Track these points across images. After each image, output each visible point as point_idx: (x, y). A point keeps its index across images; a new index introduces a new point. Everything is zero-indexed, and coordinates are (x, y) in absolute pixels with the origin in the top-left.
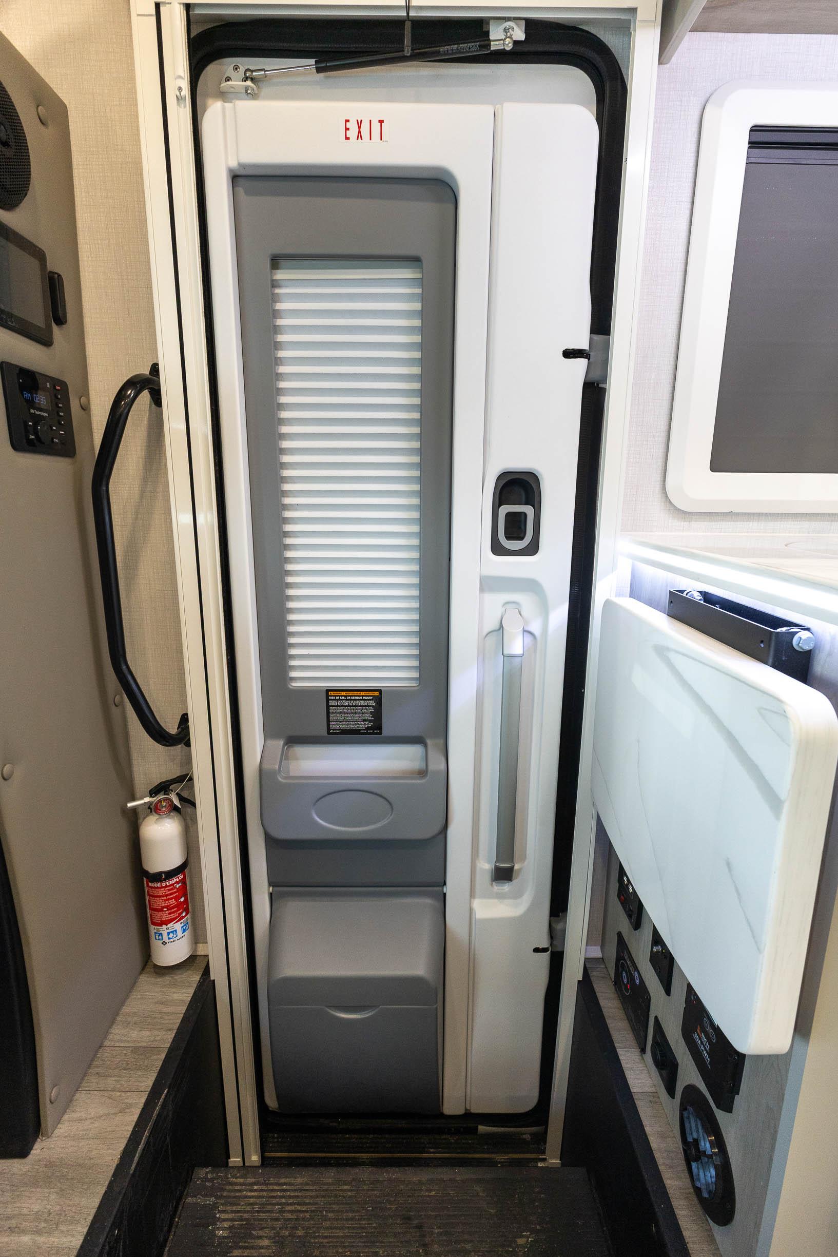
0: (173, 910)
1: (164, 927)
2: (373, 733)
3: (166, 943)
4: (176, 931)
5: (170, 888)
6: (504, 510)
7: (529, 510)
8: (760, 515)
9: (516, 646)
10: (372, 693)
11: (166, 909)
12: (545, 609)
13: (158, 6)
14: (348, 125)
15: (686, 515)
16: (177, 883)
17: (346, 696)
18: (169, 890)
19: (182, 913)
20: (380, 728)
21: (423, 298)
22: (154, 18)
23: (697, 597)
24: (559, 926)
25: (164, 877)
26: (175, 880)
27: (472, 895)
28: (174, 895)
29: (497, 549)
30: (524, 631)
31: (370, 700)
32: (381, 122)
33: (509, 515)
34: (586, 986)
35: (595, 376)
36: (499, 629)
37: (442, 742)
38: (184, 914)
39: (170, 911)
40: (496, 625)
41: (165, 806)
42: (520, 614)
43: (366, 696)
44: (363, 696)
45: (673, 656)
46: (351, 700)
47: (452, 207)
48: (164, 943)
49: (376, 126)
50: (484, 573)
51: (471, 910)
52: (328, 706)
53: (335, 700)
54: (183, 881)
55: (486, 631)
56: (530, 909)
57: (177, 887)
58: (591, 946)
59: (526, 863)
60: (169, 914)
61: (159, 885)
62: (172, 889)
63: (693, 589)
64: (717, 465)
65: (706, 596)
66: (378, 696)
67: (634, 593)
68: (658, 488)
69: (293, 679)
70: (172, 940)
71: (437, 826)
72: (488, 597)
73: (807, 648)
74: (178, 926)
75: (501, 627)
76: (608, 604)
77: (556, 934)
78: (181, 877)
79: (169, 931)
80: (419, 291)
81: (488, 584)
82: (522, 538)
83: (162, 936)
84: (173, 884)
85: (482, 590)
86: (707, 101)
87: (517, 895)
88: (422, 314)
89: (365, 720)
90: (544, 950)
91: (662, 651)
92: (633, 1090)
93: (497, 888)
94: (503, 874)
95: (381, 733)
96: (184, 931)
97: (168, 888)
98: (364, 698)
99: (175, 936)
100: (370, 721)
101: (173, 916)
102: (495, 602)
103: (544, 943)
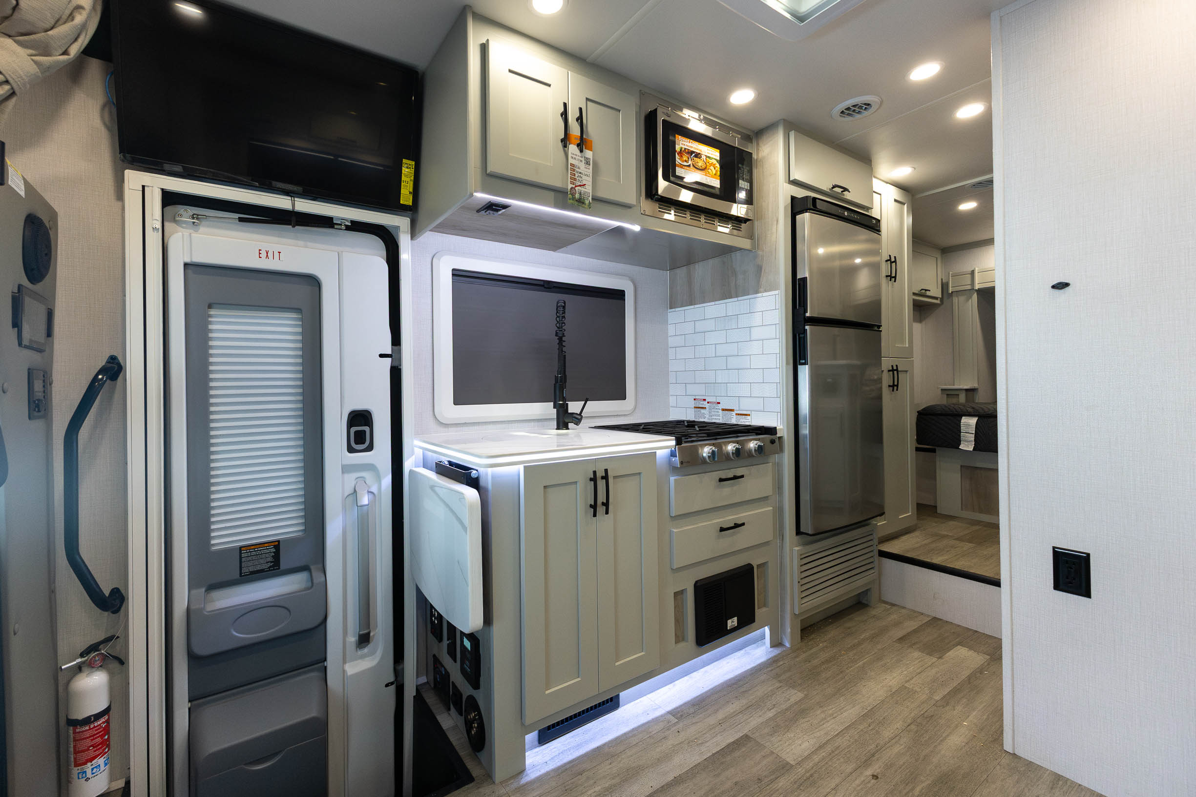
0: (98, 747)
1: (89, 764)
2: (274, 570)
3: (89, 779)
4: (99, 765)
5: (98, 728)
6: (353, 429)
7: (367, 429)
8: (479, 423)
9: (365, 500)
10: (273, 544)
11: (92, 748)
12: (379, 478)
13: (143, 187)
14: (260, 252)
15: (446, 425)
16: (103, 723)
17: (254, 549)
18: (96, 730)
19: (105, 749)
20: (279, 566)
21: (303, 326)
22: (141, 192)
23: (446, 463)
24: (400, 667)
25: (92, 720)
26: (103, 720)
27: (344, 662)
28: (100, 734)
29: (351, 450)
30: (369, 492)
31: (272, 548)
32: (279, 252)
33: (356, 433)
34: (419, 699)
35: (396, 364)
36: (354, 493)
37: (321, 565)
38: (107, 750)
39: (95, 749)
40: (352, 491)
41: (99, 660)
42: (365, 483)
43: (269, 546)
44: (266, 547)
45: (436, 489)
46: (258, 550)
47: (318, 289)
48: (87, 779)
49: (276, 255)
50: (344, 463)
51: (344, 671)
52: (241, 558)
53: (247, 552)
54: (108, 721)
55: (346, 494)
56: (382, 658)
57: (103, 726)
58: (421, 677)
59: (377, 631)
60: (95, 751)
61: (87, 728)
62: (98, 729)
63: (445, 461)
64: (457, 402)
65: (450, 463)
66: (277, 545)
67: (425, 466)
68: (431, 413)
69: (214, 545)
70: (95, 774)
71: (320, 618)
72: (346, 476)
73: (476, 476)
74: (101, 761)
75: (355, 491)
76: (411, 472)
77: (398, 673)
78: (106, 717)
79: (93, 767)
80: (301, 323)
81: (346, 469)
82: (364, 443)
83: (86, 774)
84: (100, 725)
85: (343, 472)
86: (434, 256)
87: (372, 653)
88: (303, 334)
89: (268, 562)
90: (392, 683)
91: (432, 488)
92: (444, 729)
93: (360, 652)
94: (364, 640)
95: (279, 568)
96: (106, 764)
97: (96, 728)
98: (268, 547)
99: (98, 770)
100: (271, 562)
101: (97, 753)
102: (350, 479)
103: (392, 679)
